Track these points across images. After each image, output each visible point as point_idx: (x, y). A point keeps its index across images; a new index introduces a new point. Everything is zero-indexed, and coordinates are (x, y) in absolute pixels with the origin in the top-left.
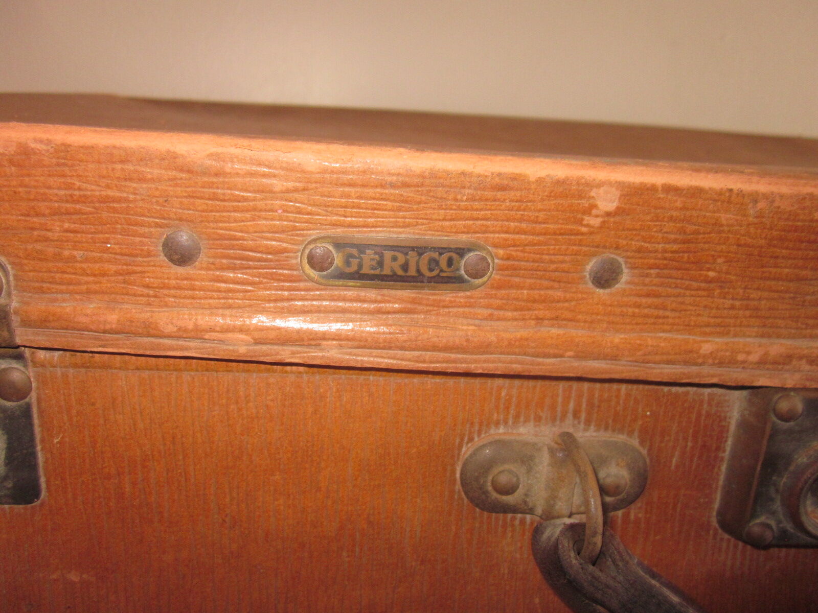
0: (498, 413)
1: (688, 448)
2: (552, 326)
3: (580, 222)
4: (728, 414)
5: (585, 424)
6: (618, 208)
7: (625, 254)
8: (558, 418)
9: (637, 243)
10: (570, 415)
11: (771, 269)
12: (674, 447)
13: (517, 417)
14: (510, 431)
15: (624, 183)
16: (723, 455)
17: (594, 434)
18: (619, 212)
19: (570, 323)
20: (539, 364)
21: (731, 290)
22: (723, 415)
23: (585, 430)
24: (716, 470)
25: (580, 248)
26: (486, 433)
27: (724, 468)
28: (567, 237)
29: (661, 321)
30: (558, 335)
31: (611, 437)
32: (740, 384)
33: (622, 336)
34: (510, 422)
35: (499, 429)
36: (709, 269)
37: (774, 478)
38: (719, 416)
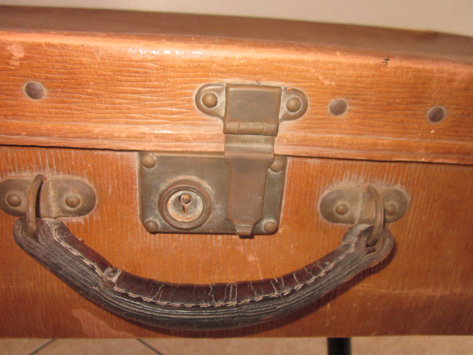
0: (9, 165)
1: (116, 184)
2: (14, 119)
3: (8, 64)
4: (133, 166)
5: (57, 171)
6: (25, 56)
7: (41, 81)
8: (42, 168)
9: (44, 75)
10: (48, 166)
11: (120, 88)
12: (108, 183)
13: (20, 167)
14: (18, 175)
15: (24, 42)
16: (136, 187)
17: (63, 176)
18: (26, 58)
19: (22, 118)
20: (10, 139)
21: (103, 99)
22: (130, 166)
23: (58, 174)
24: (134, 195)
25: (15, 78)
26: (5, 176)
27: (138, 194)
28: (6, 72)
29: (71, 116)
30: (17, 124)
31: (72, 178)
32: (120, 149)
33: (52, 124)
34: (17, 170)
35: (12, 174)
36: (88, 88)
37: (152, 198)
38: (129, 167)
